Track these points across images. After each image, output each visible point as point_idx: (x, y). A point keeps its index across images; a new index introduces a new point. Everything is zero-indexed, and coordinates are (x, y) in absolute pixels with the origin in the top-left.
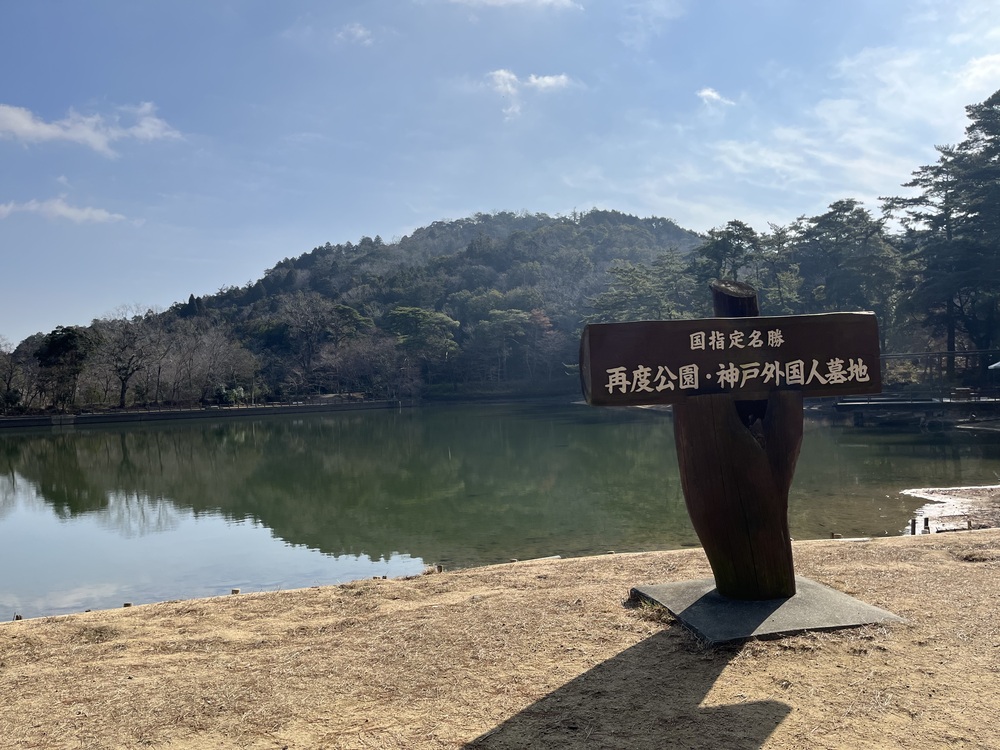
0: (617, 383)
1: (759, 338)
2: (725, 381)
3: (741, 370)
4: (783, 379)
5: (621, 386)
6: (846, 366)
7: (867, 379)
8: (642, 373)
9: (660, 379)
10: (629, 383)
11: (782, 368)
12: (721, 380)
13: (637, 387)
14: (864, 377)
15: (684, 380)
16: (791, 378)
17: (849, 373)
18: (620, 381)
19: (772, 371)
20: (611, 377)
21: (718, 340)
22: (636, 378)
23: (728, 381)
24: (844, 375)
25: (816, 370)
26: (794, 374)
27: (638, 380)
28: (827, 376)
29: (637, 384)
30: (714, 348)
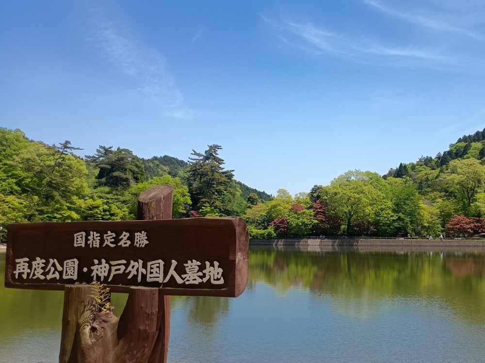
0: (22, 271)
1: (128, 239)
2: (97, 275)
3: (110, 266)
4: (144, 276)
5: (23, 273)
6: (202, 268)
7: (222, 282)
8: (38, 264)
9: (50, 270)
10: (29, 271)
11: (145, 266)
12: (94, 274)
13: (34, 275)
14: (218, 279)
15: (67, 272)
16: (152, 276)
17: (204, 275)
18: (24, 269)
19: (135, 268)
20: (18, 265)
21: (94, 239)
22: (34, 267)
23: (100, 275)
24: (199, 277)
25: (174, 270)
26: (154, 273)
27: (35, 269)
28: (183, 276)
29: (34, 273)
30: (91, 246)
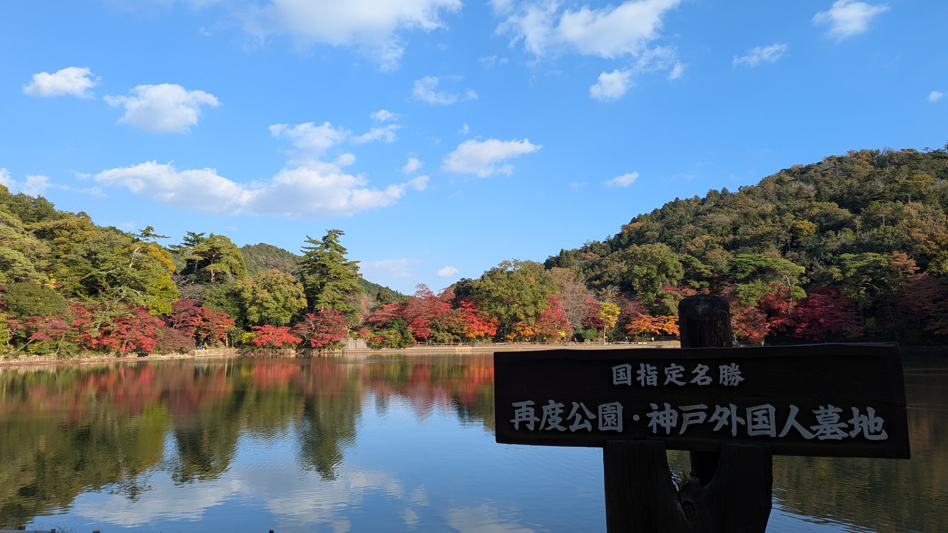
0: (524, 419)
1: (707, 374)
2: (658, 425)
3: (680, 413)
4: (742, 429)
5: (528, 422)
6: (846, 416)
7: (884, 436)
8: (553, 409)
9: (574, 417)
10: (538, 420)
11: (741, 413)
12: (653, 423)
13: (547, 424)
15: (604, 421)
16: (755, 427)
17: (851, 427)
18: (528, 416)
19: (725, 416)
20: (517, 411)
21: (648, 375)
22: (545, 414)
23: (663, 425)
24: (842, 429)
25: (796, 419)
26: (760, 423)
27: (548, 417)
28: (814, 428)
29: (547, 421)
30: (643, 384)
